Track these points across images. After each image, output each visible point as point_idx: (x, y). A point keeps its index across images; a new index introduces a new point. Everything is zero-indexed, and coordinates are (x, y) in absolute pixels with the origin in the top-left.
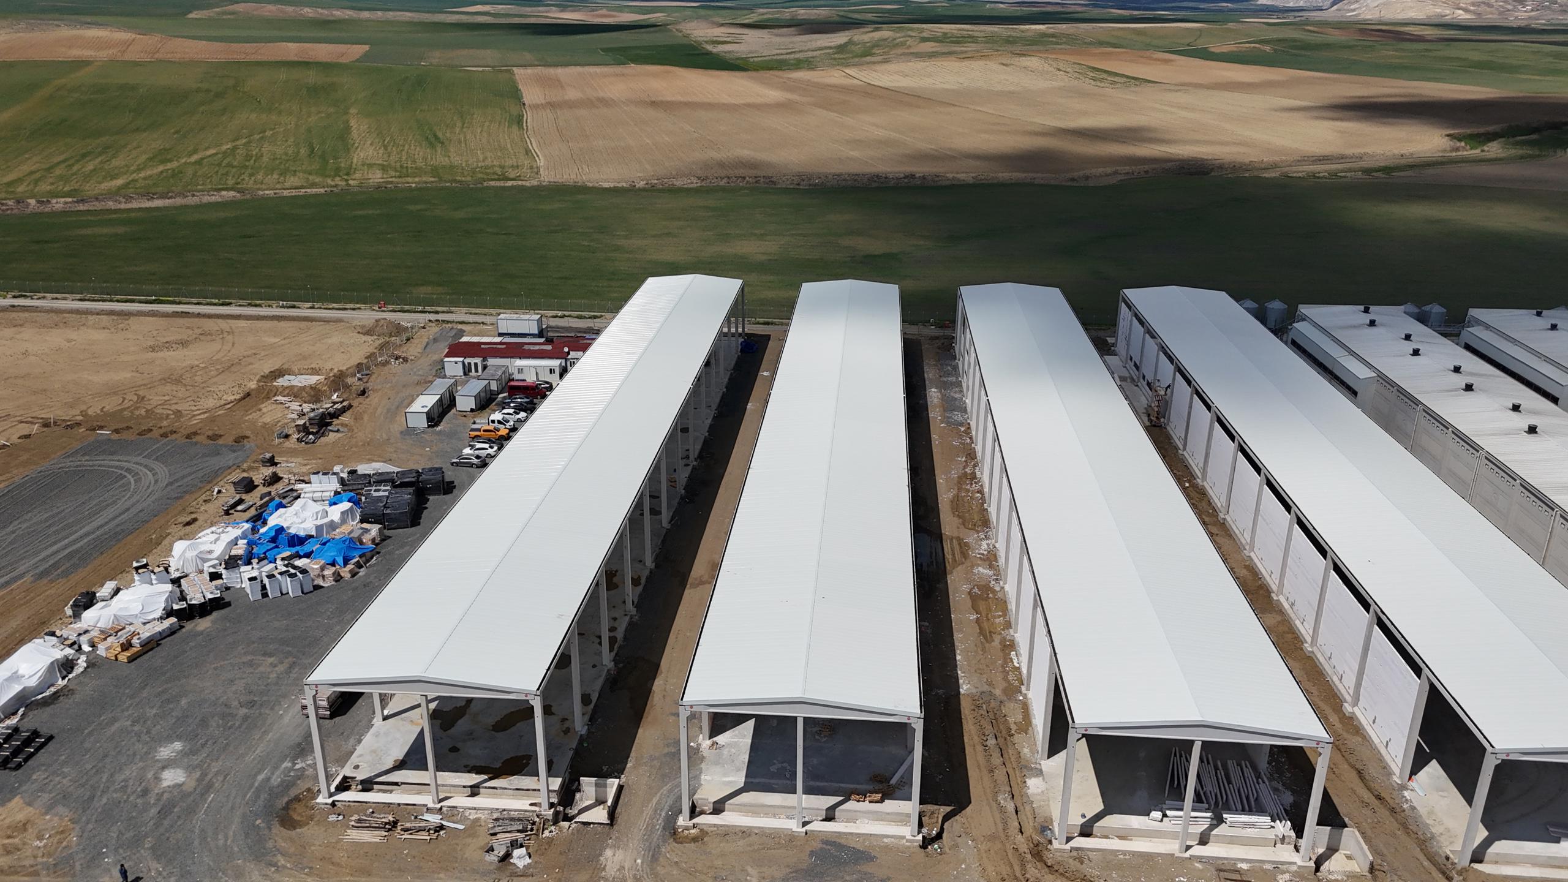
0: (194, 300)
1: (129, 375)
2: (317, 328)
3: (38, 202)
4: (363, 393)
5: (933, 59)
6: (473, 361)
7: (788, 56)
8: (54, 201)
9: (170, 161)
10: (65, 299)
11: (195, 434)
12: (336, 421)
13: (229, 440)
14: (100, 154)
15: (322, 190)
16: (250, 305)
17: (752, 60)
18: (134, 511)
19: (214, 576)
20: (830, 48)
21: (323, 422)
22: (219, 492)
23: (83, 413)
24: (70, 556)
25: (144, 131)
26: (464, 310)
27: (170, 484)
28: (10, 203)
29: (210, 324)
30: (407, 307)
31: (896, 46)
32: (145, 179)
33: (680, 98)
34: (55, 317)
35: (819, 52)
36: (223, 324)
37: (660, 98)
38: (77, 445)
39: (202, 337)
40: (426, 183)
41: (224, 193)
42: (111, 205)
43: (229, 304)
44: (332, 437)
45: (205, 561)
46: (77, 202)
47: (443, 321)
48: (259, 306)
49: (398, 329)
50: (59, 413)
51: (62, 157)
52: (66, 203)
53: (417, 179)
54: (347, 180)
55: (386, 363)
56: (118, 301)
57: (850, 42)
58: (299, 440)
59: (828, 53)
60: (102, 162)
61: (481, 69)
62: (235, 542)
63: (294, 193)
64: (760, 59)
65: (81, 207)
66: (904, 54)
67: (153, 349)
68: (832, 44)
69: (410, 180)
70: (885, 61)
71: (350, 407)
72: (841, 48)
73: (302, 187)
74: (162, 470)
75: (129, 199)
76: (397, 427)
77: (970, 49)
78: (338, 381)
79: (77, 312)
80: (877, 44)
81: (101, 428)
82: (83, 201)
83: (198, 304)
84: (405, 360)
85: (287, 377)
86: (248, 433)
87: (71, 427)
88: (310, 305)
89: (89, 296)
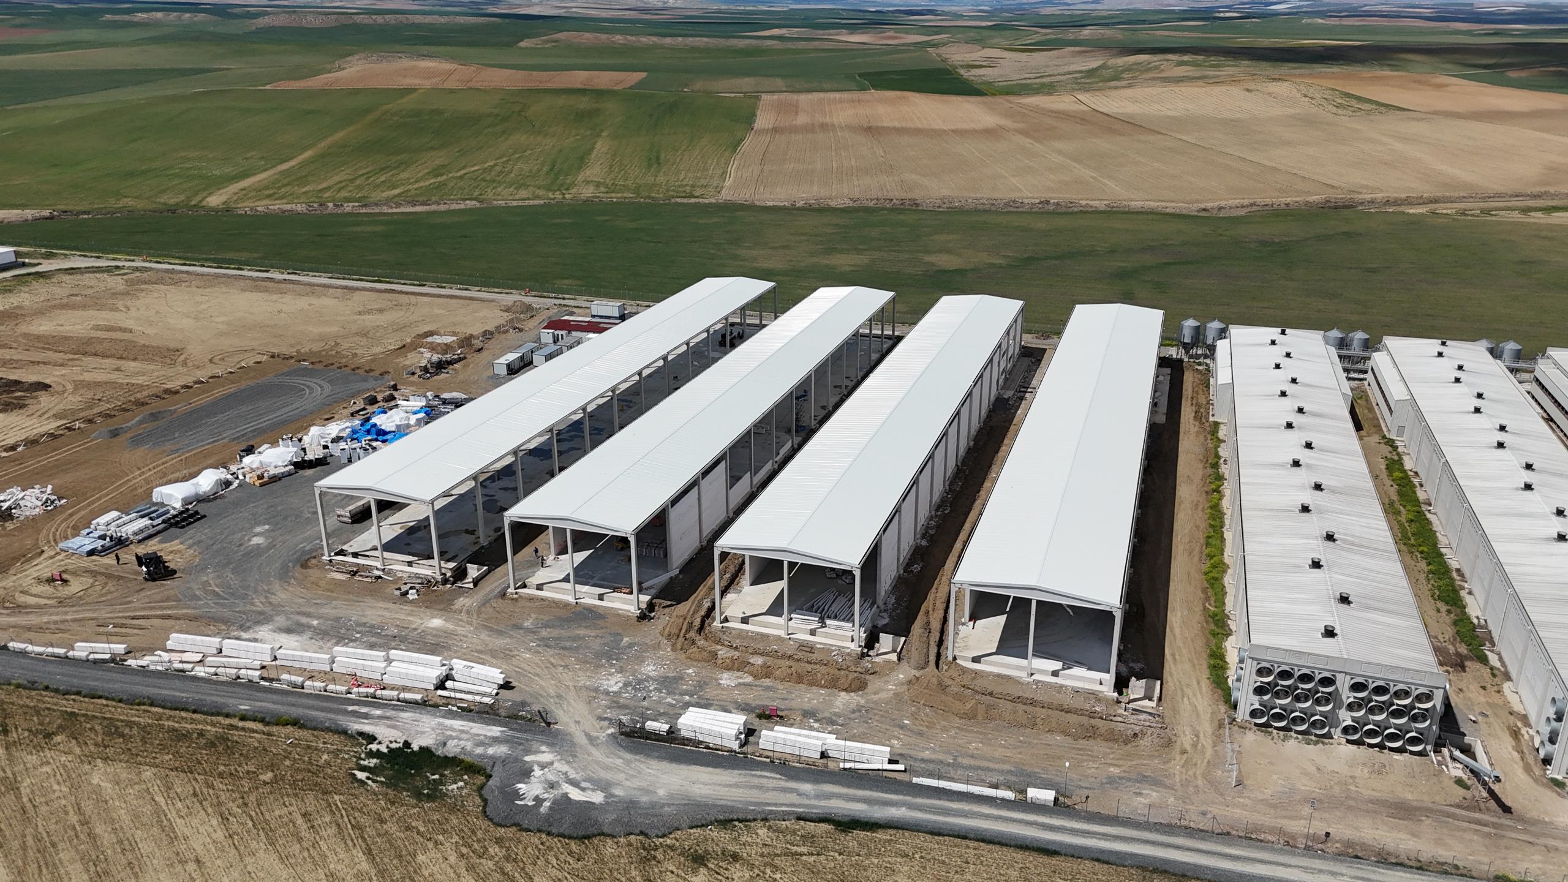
0: (402, 282)
1: (336, 329)
2: (476, 304)
3: (335, 205)
4: (480, 350)
5: (1180, 84)
6: (560, 332)
7: (1035, 81)
8: (346, 205)
9: (442, 175)
10: (320, 276)
11: (358, 368)
12: (451, 367)
13: (377, 373)
14: (395, 168)
15: (542, 202)
16: (438, 287)
17: (996, 84)
18: (301, 409)
19: (326, 447)
20: (1081, 72)
21: (440, 366)
22: (355, 403)
23: (298, 352)
24: (254, 430)
25: (436, 149)
26: (585, 298)
27: (329, 396)
28: (316, 205)
29: (404, 299)
30: (545, 294)
31: (1149, 70)
32: (416, 189)
33: (897, 124)
34: (308, 289)
35: (1067, 76)
36: (413, 298)
37: (879, 124)
38: (286, 370)
39: (395, 307)
40: (626, 198)
41: (468, 202)
42: (385, 209)
43: (424, 285)
44: (443, 376)
45: (323, 438)
46: (362, 206)
47: (564, 305)
48: (444, 287)
49: (529, 308)
50: (284, 350)
51: (364, 171)
52: (354, 206)
53: (619, 195)
54: (564, 194)
55: (507, 331)
56: (353, 280)
57: (1103, 67)
58: (420, 377)
59: (1076, 78)
60: (393, 175)
61: (732, 95)
62: (344, 429)
63: (520, 203)
64: (1005, 83)
65: (364, 211)
66: (1153, 79)
67: (360, 313)
68: (1084, 68)
69: (613, 195)
70: (1130, 86)
71: (465, 358)
72: (1091, 73)
73: (528, 199)
74: (328, 388)
75: (398, 205)
76: (489, 373)
77: (1224, 73)
78: (466, 342)
79: (325, 286)
80: (1128, 69)
81: (304, 360)
82: (365, 206)
83: (404, 284)
84: (521, 330)
85: (435, 337)
86: (391, 370)
87: (287, 359)
88: (478, 288)
89: (336, 275)
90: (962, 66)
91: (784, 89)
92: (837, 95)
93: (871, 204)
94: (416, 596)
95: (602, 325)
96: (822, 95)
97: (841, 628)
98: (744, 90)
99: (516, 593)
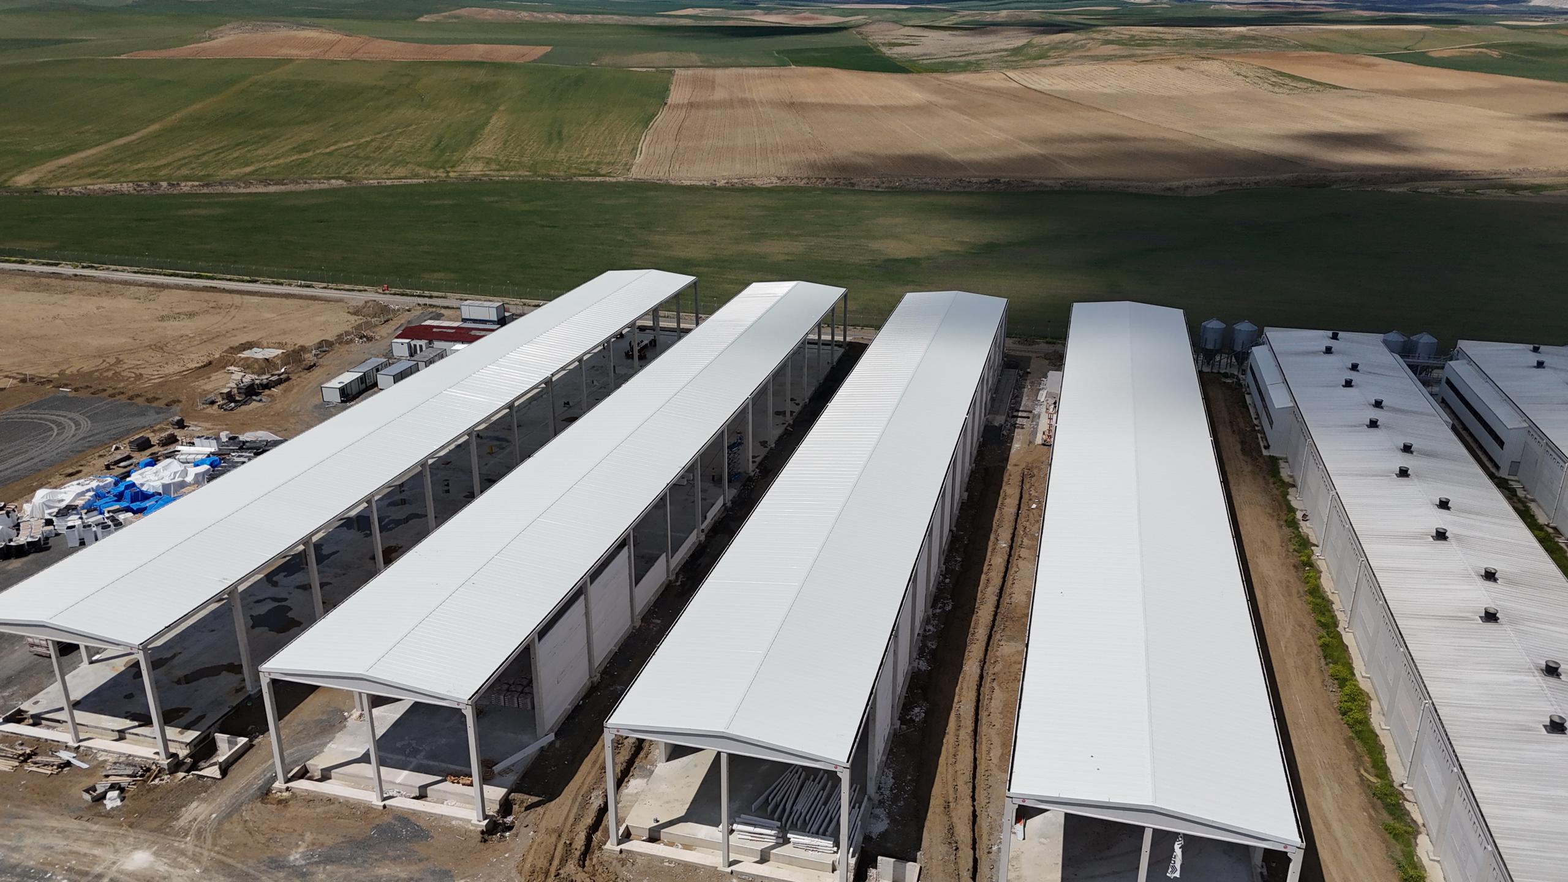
0: (229, 277)
1: (124, 340)
2: (317, 306)
3: (169, 184)
4: (310, 368)
5: (1109, 62)
6: (418, 343)
7: (960, 59)
8: (183, 184)
9: (307, 151)
10: (122, 271)
11: (138, 396)
12: (267, 392)
13: (161, 404)
14: (254, 143)
15: (421, 181)
16: (274, 283)
17: (921, 62)
18: (36, 460)
19: (49, 522)
20: (1006, 50)
21: (251, 391)
22: (117, 448)
23: (62, 373)
25: (307, 123)
26: (458, 296)
27: (84, 438)
28: (145, 185)
29: (227, 299)
30: (408, 291)
31: (1076, 48)
32: (273, 167)
33: (822, 100)
34: (103, 287)
35: (993, 55)
36: (237, 298)
37: (804, 100)
38: (35, 399)
39: (211, 310)
40: (520, 176)
41: (333, 181)
42: (232, 189)
43: (256, 281)
44: (254, 405)
45: (50, 507)
46: (203, 186)
47: (430, 305)
48: (281, 284)
49: (384, 309)
50: (42, 370)
51: (215, 147)
52: (193, 186)
53: (512, 173)
54: (448, 172)
55: (352, 341)
56: (165, 275)
57: (1029, 45)
58: (221, 407)
59: (1001, 56)
60: (249, 151)
61: (645, 70)
62: (83, 494)
63: (396, 182)
64: (929, 61)
65: (205, 190)
66: (1080, 57)
67: (162, 318)
68: (1009, 47)
69: (506, 173)
70: (1058, 64)
71: (288, 379)
72: (1016, 51)
73: (405, 178)
74: (86, 424)
75: (248, 184)
76: (317, 400)
77: (1151, 52)
78: (295, 356)
79: (126, 283)
80: (1055, 47)
81: (66, 386)
82: (207, 185)
83: (230, 280)
84: (370, 339)
85: (255, 349)
86: (183, 398)
87: (42, 383)
88: (325, 285)
89: (144, 269)
90: (883, 44)
91: (700, 64)
92: (756, 71)
93: (802, 184)
94: (118, 803)
95: (473, 333)
96: (740, 70)
97: (815, 848)
98: (656, 65)
99: (287, 789)
